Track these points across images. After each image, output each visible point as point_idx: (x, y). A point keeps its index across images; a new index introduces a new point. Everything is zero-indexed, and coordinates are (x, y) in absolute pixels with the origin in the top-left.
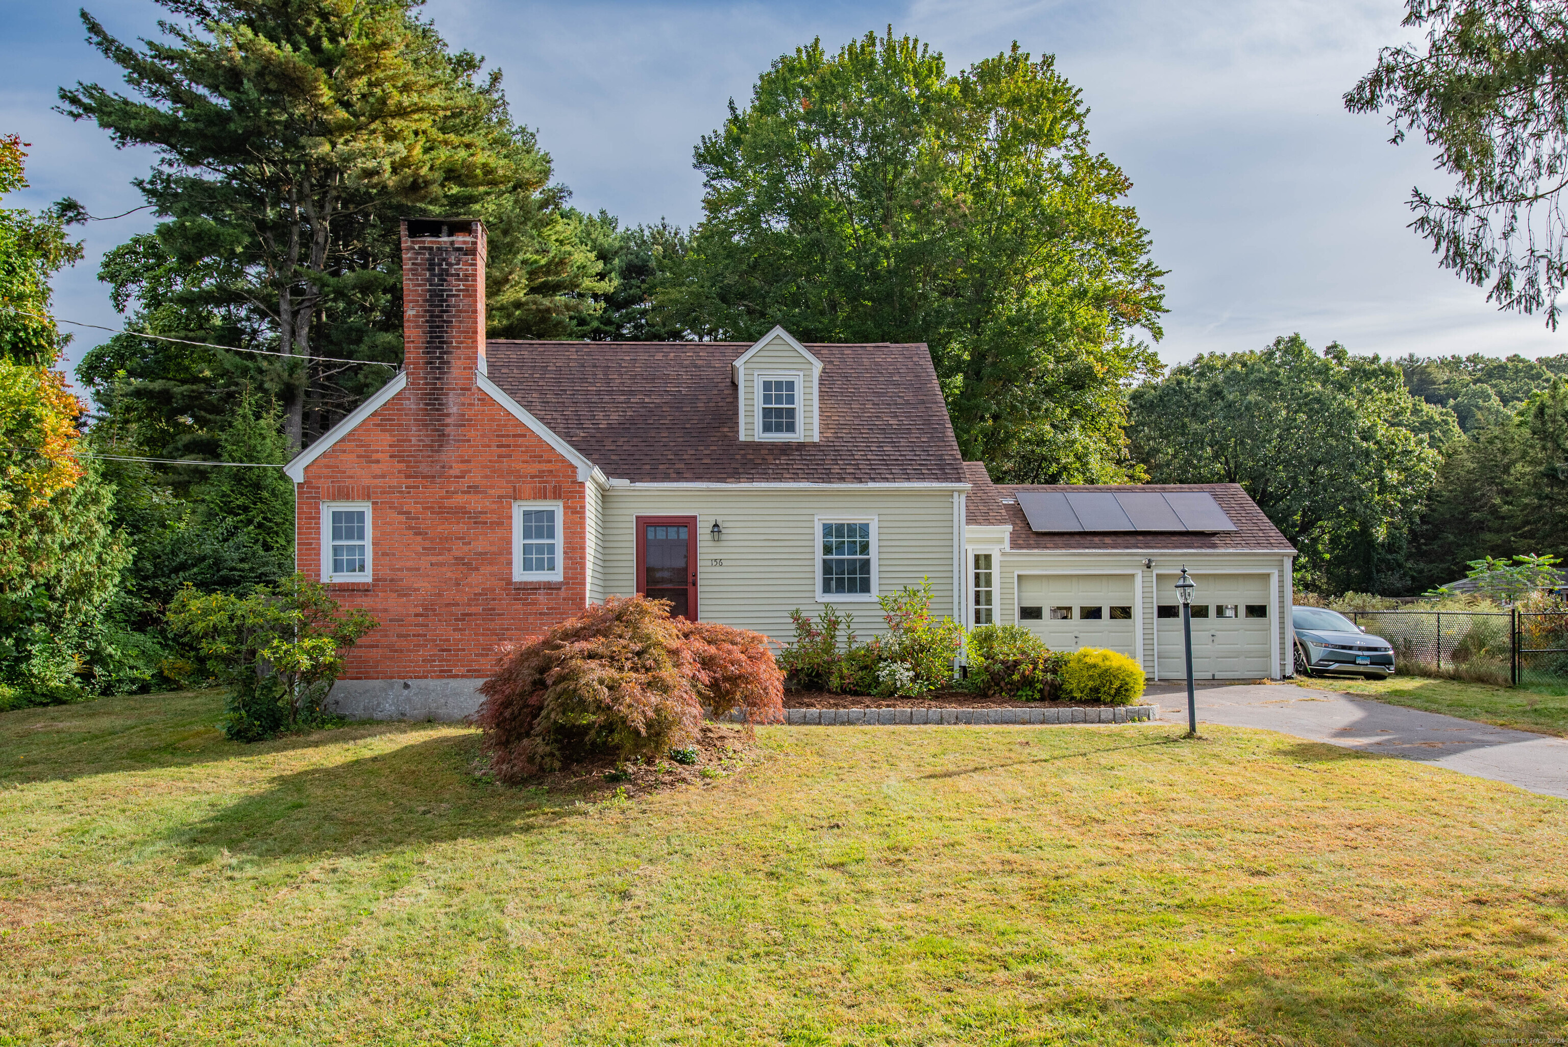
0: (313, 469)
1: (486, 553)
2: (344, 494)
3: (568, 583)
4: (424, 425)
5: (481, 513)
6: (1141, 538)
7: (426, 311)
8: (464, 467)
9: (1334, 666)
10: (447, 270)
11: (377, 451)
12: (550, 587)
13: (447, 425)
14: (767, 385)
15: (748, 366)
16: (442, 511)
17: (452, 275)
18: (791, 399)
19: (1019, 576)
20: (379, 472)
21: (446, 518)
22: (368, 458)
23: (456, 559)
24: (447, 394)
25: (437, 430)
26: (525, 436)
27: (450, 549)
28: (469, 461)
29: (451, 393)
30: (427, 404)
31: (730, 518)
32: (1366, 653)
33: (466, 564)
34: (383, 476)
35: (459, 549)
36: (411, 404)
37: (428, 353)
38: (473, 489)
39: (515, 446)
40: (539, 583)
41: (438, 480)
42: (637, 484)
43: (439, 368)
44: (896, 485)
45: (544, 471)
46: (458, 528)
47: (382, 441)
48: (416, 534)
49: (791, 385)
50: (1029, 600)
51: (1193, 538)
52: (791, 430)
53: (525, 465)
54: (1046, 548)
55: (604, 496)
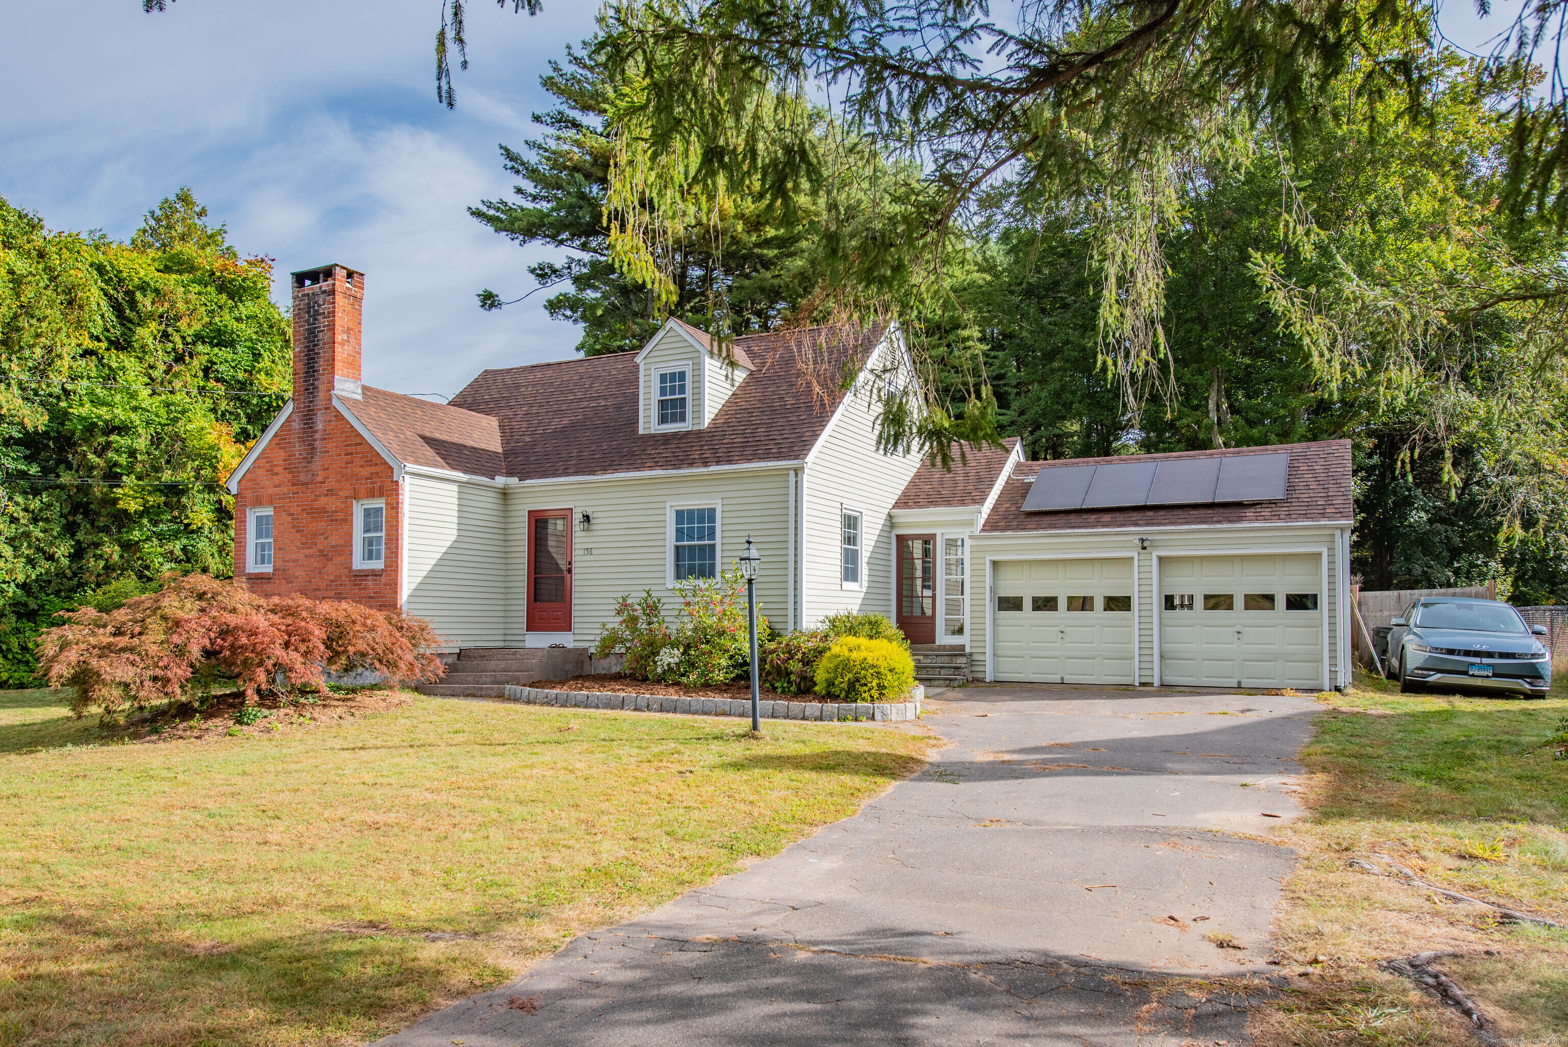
0: (243, 483)
1: (337, 546)
2: (258, 502)
3: (386, 570)
4: (303, 441)
5: (334, 512)
7: (305, 347)
8: (325, 474)
9: (1435, 678)
10: (317, 311)
11: (277, 465)
12: (376, 574)
13: (316, 440)
14: (663, 378)
15: (648, 361)
16: (312, 512)
17: (320, 315)
18: (682, 389)
19: (995, 564)
20: (277, 482)
21: (314, 518)
22: (272, 472)
23: (320, 551)
24: (316, 414)
25: (310, 445)
27: (316, 544)
28: (328, 469)
29: (318, 413)
30: (304, 425)
31: (599, 509)
32: (1485, 661)
33: (325, 556)
34: (280, 486)
35: (321, 543)
36: (296, 425)
37: (305, 382)
38: (330, 492)
39: (357, 453)
40: (370, 570)
41: (310, 486)
42: (528, 481)
43: (312, 393)
44: (735, 467)
45: (373, 474)
46: (322, 525)
47: (280, 456)
48: (297, 532)
49: (682, 375)
50: (1009, 590)
51: (1221, 510)
52: (683, 419)
53: (361, 469)
54: (1024, 529)
55: (505, 494)
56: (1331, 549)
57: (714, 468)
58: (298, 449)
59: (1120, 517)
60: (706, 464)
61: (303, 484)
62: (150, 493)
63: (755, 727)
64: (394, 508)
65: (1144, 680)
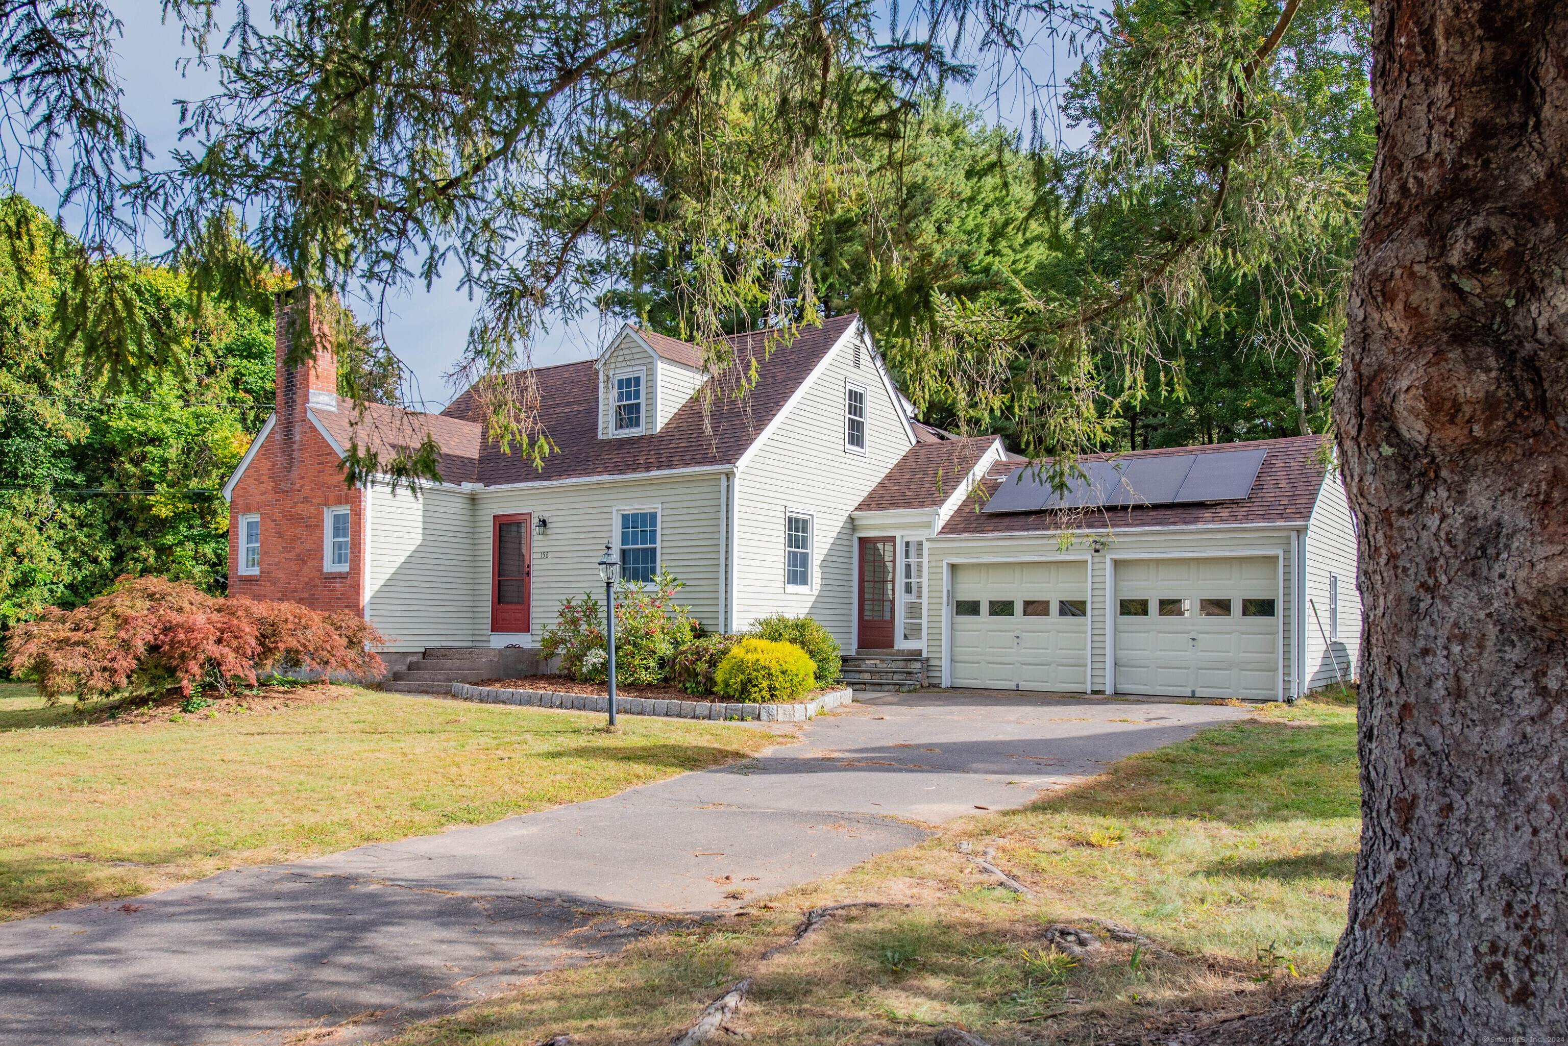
0: (235, 489)
1: (311, 549)
2: (248, 510)
4: (284, 451)
5: (308, 518)
8: (301, 482)
11: (263, 473)
12: (342, 577)
13: (294, 450)
14: (620, 383)
15: (606, 367)
16: (291, 518)
18: (637, 394)
19: (954, 567)
20: (263, 490)
21: (293, 523)
22: (259, 481)
23: (297, 555)
25: (290, 455)
27: (294, 548)
28: (304, 477)
29: (296, 424)
30: (285, 435)
31: (554, 513)
33: (301, 559)
34: (265, 493)
35: (298, 547)
36: (277, 437)
37: (286, 395)
39: (326, 462)
40: (339, 573)
41: (289, 494)
42: (492, 487)
43: (291, 405)
45: (340, 482)
46: (299, 530)
48: (279, 536)
49: (637, 380)
50: (966, 594)
51: (1181, 511)
52: (638, 425)
54: (981, 531)
55: (473, 500)
57: (654, 473)
58: (280, 459)
60: (648, 469)
61: (283, 492)
62: (180, 500)
63: (611, 722)
64: (358, 513)
65: (1096, 688)
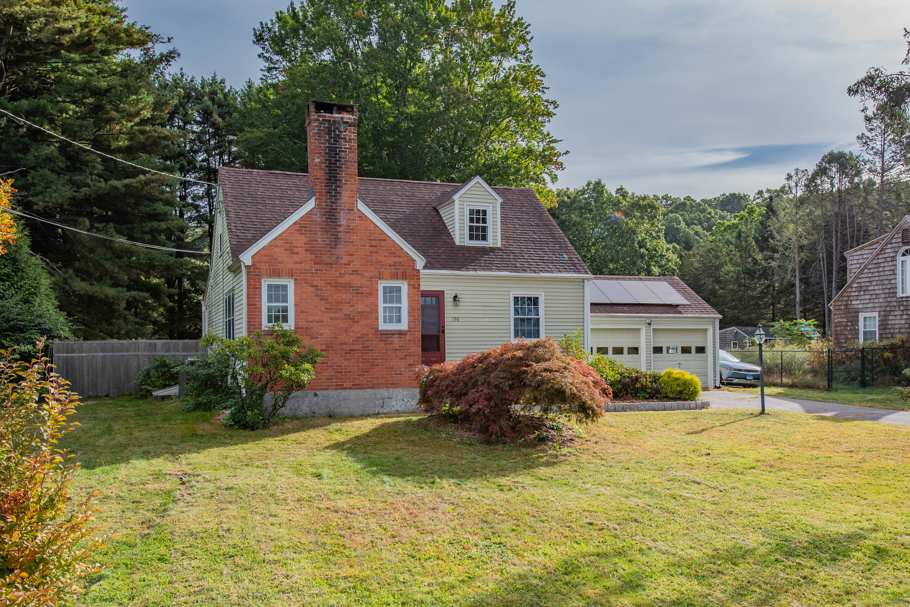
0: (257, 257)
1: (363, 312)
2: (277, 274)
3: (411, 331)
4: (325, 231)
5: (360, 287)
6: (642, 307)
7: (326, 160)
8: (350, 258)
9: (736, 381)
10: (339, 135)
11: (297, 247)
12: (401, 333)
13: (340, 232)
15: (461, 199)
16: (338, 286)
17: (342, 138)
18: (484, 221)
21: (339, 290)
22: (291, 251)
23: (345, 315)
24: (340, 213)
25: (334, 235)
26: (385, 240)
27: (341, 310)
28: (353, 255)
29: (342, 212)
30: (327, 218)
32: (749, 373)
33: (352, 319)
34: (301, 263)
35: (347, 309)
36: (317, 218)
37: (328, 186)
38: (355, 272)
40: (395, 331)
41: (334, 266)
43: (334, 196)
44: (555, 275)
45: (396, 262)
47: (301, 240)
48: (321, 299)
49: (485, 212)
51: (668, 308)
52: (485, 239)
53: (385, 258)
54: (596, 312)
56: (714, 327)
59: (632, 308)
61: (328, 264)
